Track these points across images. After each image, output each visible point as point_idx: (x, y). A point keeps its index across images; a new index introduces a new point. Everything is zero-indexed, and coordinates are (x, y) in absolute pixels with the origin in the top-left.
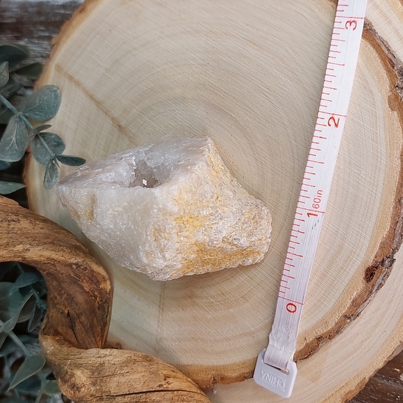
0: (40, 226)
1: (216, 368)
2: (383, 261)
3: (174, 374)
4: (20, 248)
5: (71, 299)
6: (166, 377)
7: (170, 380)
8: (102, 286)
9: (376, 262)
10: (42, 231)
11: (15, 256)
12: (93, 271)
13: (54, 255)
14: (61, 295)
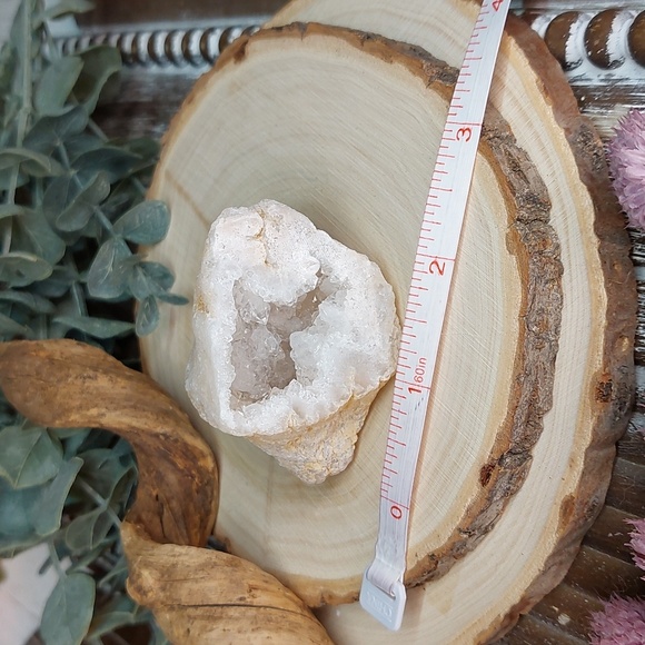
0: (123, 384)
1: (324, 583)
2: (501, 459)
3: (265, 585)
4: (94, 412)
5: (160, 478)
6: (252, 588)
7: (258, 593)
8: (201, 463)
9: (493, 459)
10: (124, 391)
11: (89, 422)
12: (185, 444)
13: (136, 423)
14: (149, 472)
